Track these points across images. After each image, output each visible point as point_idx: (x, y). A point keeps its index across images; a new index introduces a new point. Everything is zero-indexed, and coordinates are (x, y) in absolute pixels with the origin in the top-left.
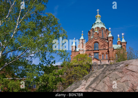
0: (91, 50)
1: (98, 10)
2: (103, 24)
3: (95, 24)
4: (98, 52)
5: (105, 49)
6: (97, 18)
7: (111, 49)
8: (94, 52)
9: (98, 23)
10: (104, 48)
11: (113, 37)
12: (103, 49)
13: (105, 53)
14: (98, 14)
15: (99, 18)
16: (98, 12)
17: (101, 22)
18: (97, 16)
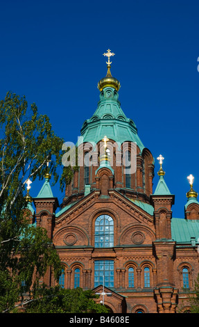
0: (84, 249)
1: (109, 54)
2: (130, 123)
3: (97, 120)
4: (113, 255)
5: (139, 246)
6: (107, 95)
7: (164, 248)
8: (94, 255)
9: (108, 117)
10: (138, 239)
11: (173, 196)
12: (131, 244)
13: (139, 261)
14: (109, 71)
15: (115, 93)
16: (109, 63)
17: (120, 117)
18: (107, 83)
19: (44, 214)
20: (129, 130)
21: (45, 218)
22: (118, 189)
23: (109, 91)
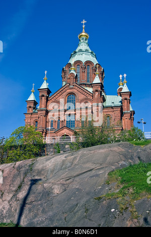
1: (84, 22)
2: (92, 53)
3: (75, 52)
6: (82, 41)
9: (80, 50)
14: (84, 30)
15: (86, 40)
16: (84, 26)
17: (86, 50)
18: (82, 35)
19: (43, 96)
20: (91, 56)
21: (43, 98)
22: (78, 83)
23: (83, 39)
